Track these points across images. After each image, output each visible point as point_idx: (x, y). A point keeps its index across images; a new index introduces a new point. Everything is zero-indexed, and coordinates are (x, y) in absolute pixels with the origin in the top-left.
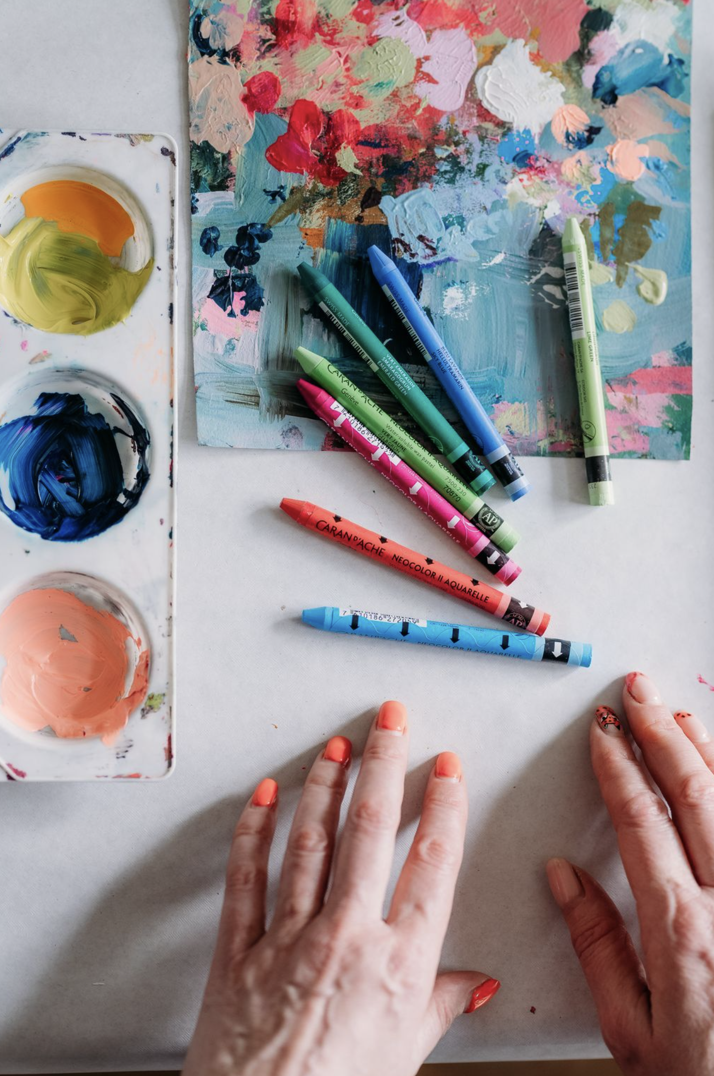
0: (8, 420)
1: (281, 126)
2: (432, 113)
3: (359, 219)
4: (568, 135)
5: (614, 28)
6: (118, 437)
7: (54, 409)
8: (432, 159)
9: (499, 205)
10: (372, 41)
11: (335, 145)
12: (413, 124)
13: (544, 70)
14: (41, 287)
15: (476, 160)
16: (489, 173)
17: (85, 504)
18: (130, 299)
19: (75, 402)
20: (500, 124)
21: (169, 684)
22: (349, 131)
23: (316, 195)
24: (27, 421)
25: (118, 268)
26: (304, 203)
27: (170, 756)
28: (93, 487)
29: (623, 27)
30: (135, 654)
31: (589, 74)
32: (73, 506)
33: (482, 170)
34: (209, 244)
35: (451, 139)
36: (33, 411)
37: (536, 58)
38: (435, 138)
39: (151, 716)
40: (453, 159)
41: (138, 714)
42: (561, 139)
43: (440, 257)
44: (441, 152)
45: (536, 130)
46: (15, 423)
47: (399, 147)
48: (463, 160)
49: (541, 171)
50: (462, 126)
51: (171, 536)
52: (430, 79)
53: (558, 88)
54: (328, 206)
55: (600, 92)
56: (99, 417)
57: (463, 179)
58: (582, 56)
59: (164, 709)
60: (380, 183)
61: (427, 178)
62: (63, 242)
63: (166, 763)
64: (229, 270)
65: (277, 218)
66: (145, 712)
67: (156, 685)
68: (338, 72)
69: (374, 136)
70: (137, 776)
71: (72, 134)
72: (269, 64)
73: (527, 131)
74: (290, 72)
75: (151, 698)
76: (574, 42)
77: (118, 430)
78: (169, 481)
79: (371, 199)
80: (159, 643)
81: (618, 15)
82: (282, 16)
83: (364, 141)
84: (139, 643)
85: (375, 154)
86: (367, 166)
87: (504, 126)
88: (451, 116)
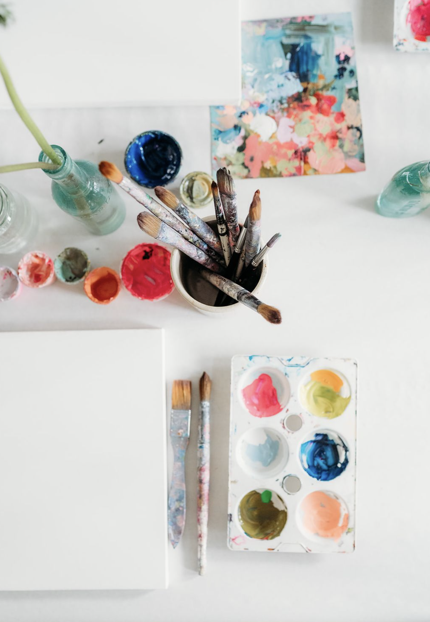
0: (306, 441)
1: (334, 108)
2: (289, 116)
3: (308, 83)
4: (248, 114)
5: (236, 147)
6: (338, 447)
7: (319, 438)
8: (289, 103)
9: (267, 92)
10: (308, 136)
11: (317, 105)
12: (295, 112)
13: (256, 133)
14: (316, 401)
15: (275, 104)
16: (271, 101)
17: (329, 467)
18: (344, 408)
19: (325, 436)
20: (269, 115)
21: (354, 525)
22: (314, 109)
23: (322, 89)
24: (312, 441)
25: (338, 396)
26: (325, 87)
27: (354, 546)
28: (331, 461)
29: (233, 148)
30: (343, 513)
31: (243, 133)
32: (325, 467)
33: (273, 102)
34: (352, 72)
35: (283, 110)
36: (313, 438)
37: (259, 136)
38: (288, 109)
39: (349, 534)
40: (282, 103)
41: (345, 534)
42: (250, 113)
43: (284, 75)
44: (286, 105)
45: (258, 114)
46: (308, 442)
47: (299, 106)
48: (279, 104)
49: (255, 103)
50: (280, 114)
51: (355, 480)
52: (291, 127)
53: (252, 128)
54: (317, 86)
55: (239, 128)
56: (332, 440)
57: (278, 98)
58: (245, 138)
59: (352, 533)
60: (303, 95)
61: (289, 98)
62: (323, 388)
63: (353, 549)
64: (346, 65)
65: (333, 82)
66: (347, 533)
67: (350, 525)
68: (318, 126)
69: (306, 108)
70: (344, 552)
71: (327, 358)
72: (338, 126)
73: (260, 113)
74: (332, 125)
75: (349, 529)
76: (247, 141)
77: (338, 444)
78: (355, 464)
79: (305, 90)
80: (352, 513)
81: (235, 151)
82: (335, 140)
83: (308, 106)
84: (344, 510)
85: (305, 103)
86: (307, 99)
87: (267, 114)
88: (283, 116)
